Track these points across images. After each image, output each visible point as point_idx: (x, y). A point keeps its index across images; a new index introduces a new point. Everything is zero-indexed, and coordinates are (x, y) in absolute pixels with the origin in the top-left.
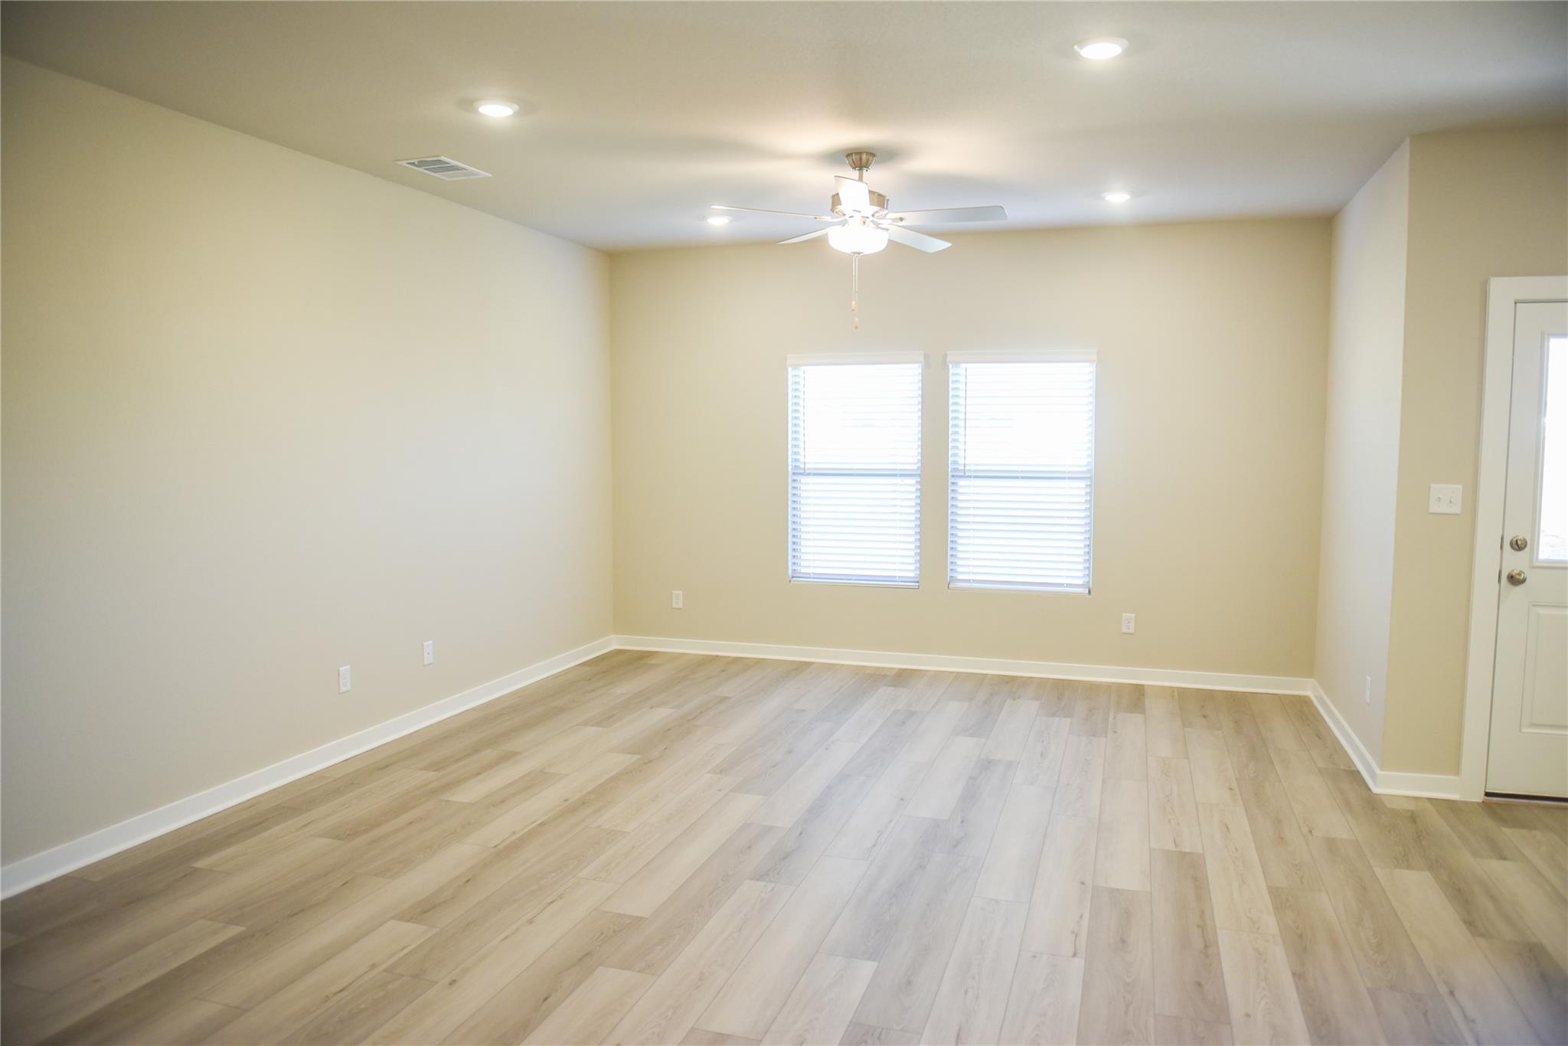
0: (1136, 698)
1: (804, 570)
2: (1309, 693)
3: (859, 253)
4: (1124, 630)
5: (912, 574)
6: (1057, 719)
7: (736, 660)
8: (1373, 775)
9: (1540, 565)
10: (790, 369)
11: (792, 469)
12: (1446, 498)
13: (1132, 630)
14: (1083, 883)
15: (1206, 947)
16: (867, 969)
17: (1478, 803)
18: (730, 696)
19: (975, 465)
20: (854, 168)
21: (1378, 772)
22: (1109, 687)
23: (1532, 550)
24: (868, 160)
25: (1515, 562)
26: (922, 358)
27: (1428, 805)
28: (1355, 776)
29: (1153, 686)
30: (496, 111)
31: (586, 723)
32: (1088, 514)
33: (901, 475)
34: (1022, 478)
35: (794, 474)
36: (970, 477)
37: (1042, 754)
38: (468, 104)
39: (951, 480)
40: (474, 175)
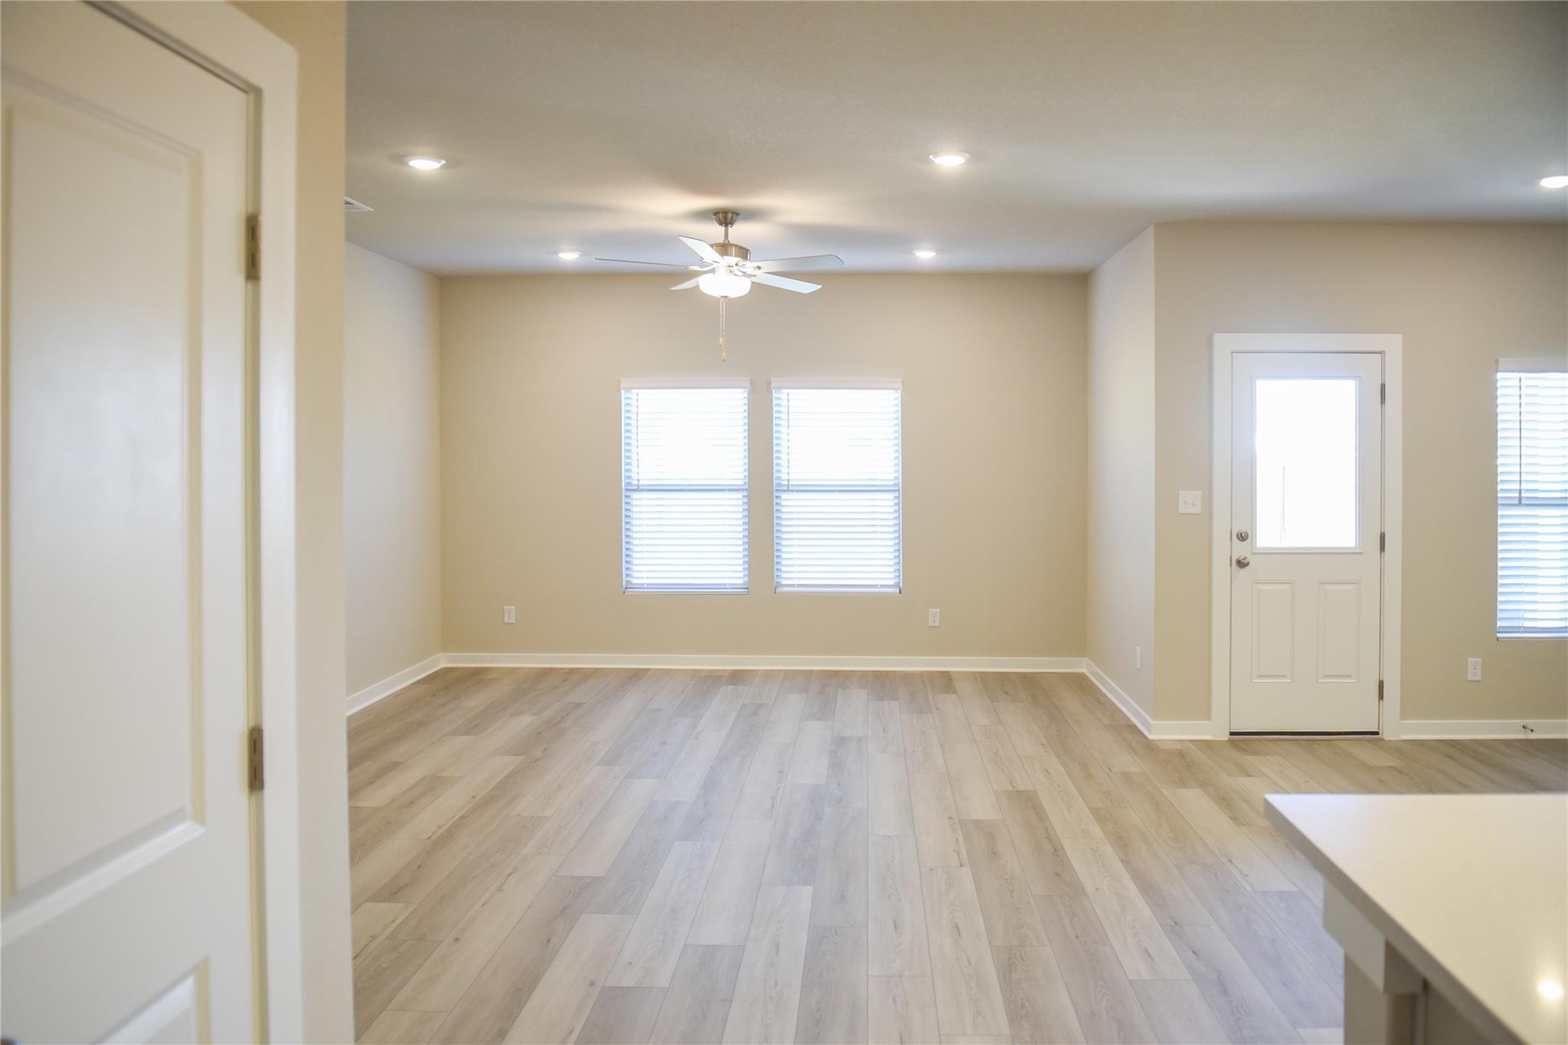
0: (946, 682)
1: (635, 581)
2: (1084, 670)
3: (726, 297)
4: (931, 624)
5: (741, 581)
6: (886, 703)
7: (572, 671)
8: (1148, 726)
9: (1259, 551)
10: (623, 392)
11: (625, 485)
12: (1190, 501)
13: (937, 624)
14: (951, 818)
15: (1055, 850)
16: (807, 891)
17: (1226, 741)
18: (583, 701)
19: (797, 480)
20: (721, 224)
21: (1152, 722)
22: (921, 674)
23: (1252, 538)
24: (732, 217)
25: (1241, 550)
26: (748, 384)
27: (1190, 744)
28: (1133, 728)
29: (958, 672)
30: (425, 165)
31: (455, 733)
32: (897, 522)
33: (730, 490)
34: (839, 491)
35: (627, 490)
36: (793, 491)
37: (884, 730)
38: (401, 159)
39: (775, 494)
40: (358, 208)
